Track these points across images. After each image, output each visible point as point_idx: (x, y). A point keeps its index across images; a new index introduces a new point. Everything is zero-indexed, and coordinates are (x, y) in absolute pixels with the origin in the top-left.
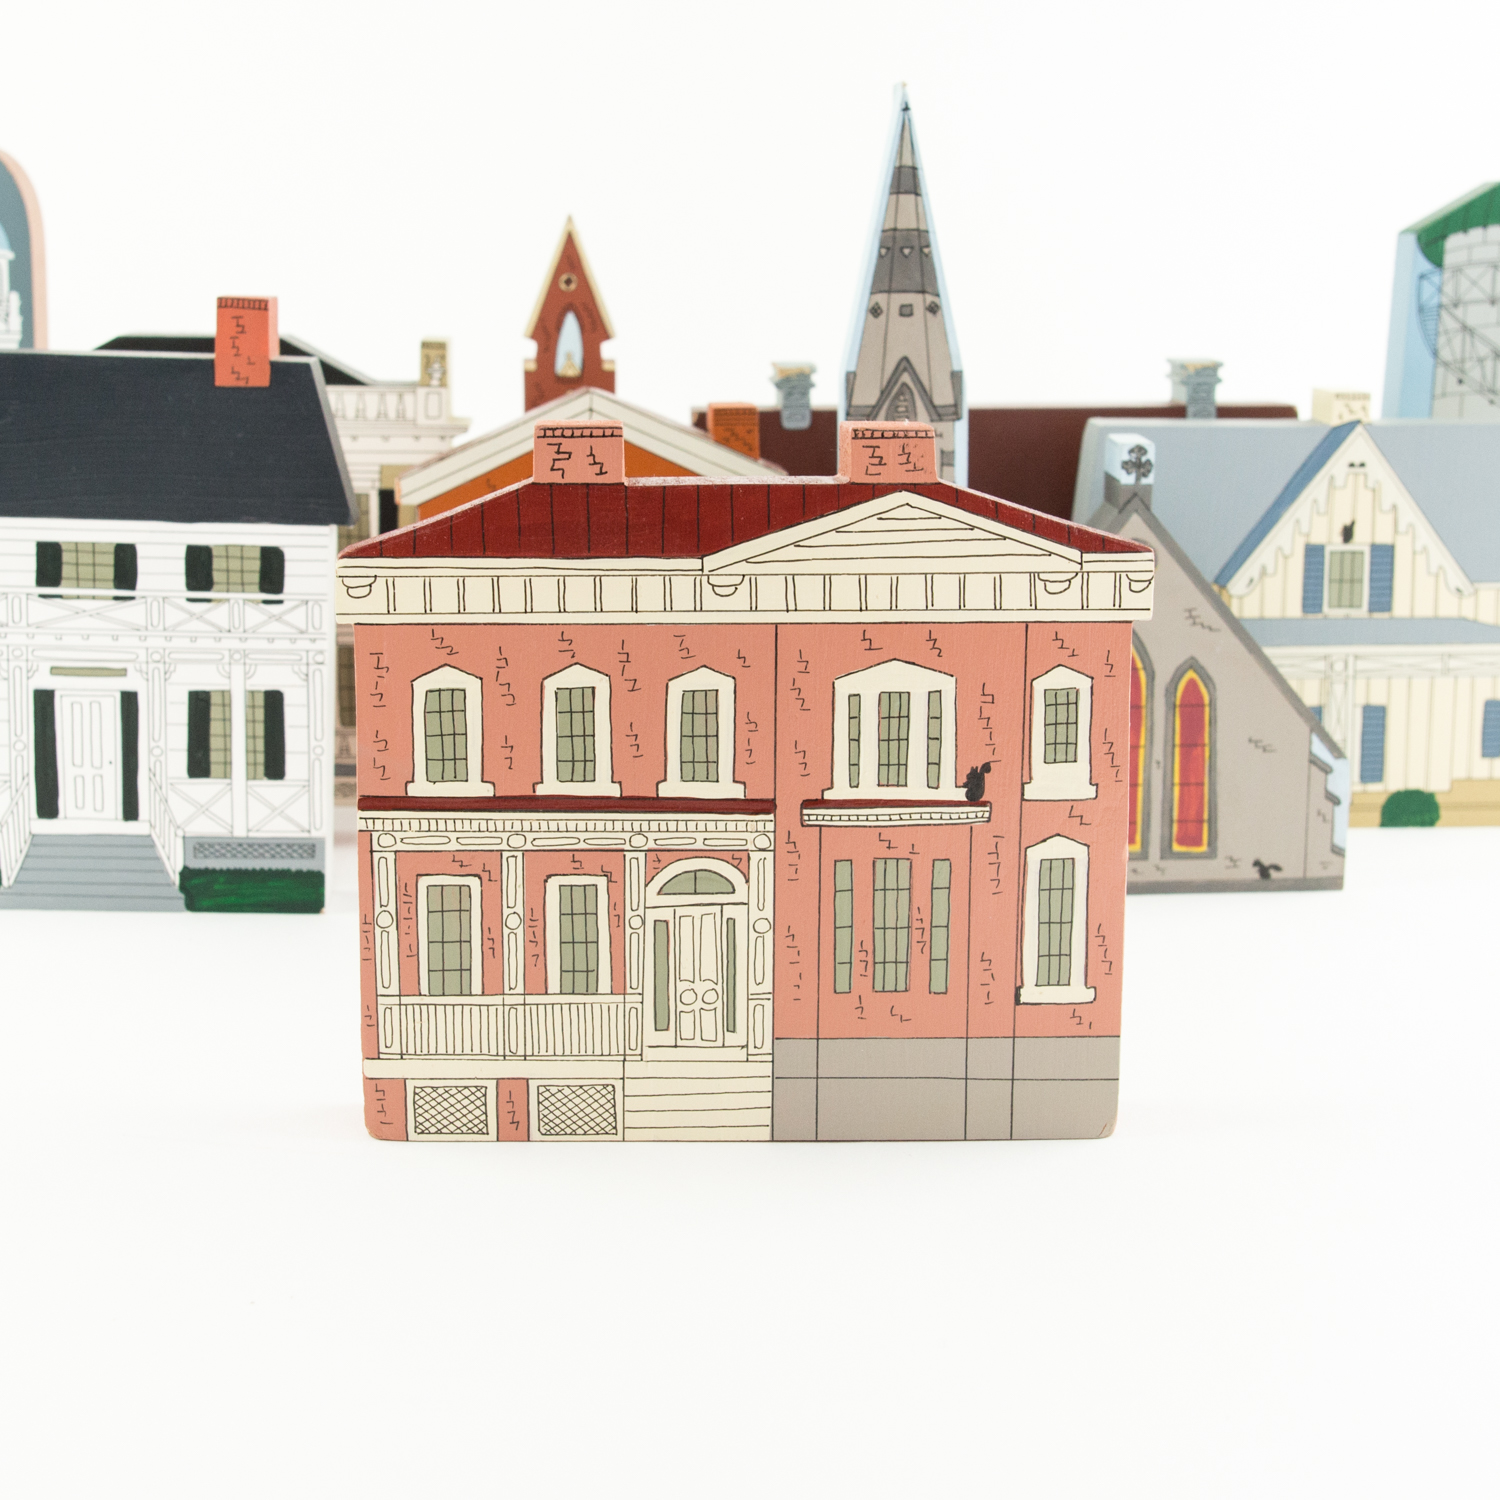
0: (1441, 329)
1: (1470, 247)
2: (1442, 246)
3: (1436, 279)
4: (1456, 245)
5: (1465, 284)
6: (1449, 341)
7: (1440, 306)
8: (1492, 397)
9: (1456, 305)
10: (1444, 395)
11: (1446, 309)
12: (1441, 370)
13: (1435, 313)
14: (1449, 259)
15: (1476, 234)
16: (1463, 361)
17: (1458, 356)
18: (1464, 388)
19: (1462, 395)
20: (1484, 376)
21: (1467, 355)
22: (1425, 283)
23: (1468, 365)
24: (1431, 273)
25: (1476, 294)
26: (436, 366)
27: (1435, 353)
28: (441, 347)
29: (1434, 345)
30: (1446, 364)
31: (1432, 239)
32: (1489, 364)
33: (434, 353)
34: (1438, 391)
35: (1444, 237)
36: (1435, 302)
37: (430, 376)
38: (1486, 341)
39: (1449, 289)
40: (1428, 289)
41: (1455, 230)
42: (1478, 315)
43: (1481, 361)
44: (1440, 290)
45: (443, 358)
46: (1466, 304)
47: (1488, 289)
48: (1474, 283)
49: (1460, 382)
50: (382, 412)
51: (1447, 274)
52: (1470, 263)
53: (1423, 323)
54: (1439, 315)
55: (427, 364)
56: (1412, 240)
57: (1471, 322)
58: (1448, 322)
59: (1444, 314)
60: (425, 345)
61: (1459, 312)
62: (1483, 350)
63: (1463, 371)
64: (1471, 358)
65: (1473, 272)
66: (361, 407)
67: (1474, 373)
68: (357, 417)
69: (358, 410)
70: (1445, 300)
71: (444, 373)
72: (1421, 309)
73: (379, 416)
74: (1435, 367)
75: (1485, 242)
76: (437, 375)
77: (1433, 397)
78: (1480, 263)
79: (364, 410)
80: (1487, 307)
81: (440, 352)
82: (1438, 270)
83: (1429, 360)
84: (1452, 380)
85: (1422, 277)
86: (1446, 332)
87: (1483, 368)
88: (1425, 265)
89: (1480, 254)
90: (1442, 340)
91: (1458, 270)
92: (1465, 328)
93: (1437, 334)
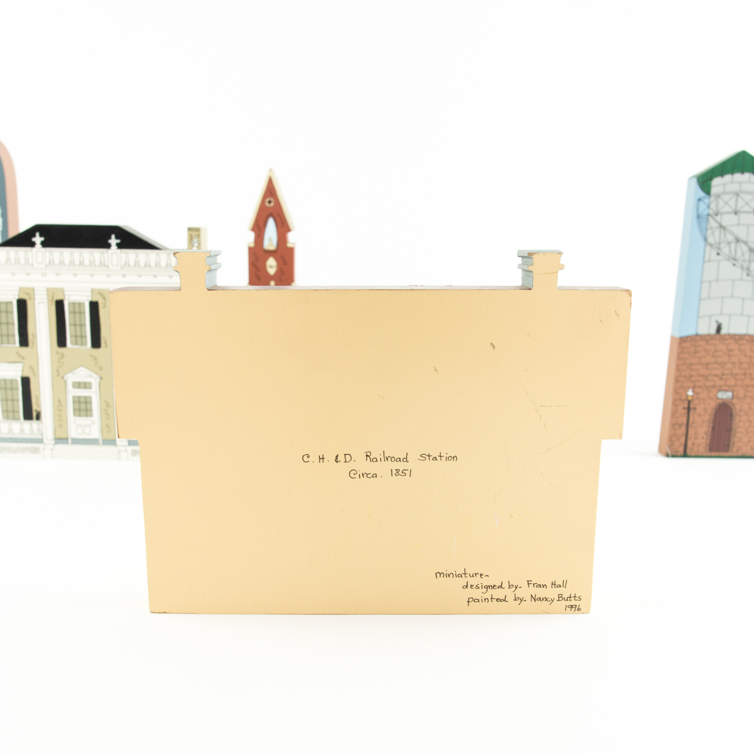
0: (709, 227)
1: (724, 185)
2: (710, 183)
3: (706, 201)
4: (717, 184)
5: (721, 203)
6: (713, 233)
7: (709, 215)
8: (734, 262)
9: (716, 215)
10: (709, 261)
11: (712, 217)
12: (708, 248)
13: (706, 218)
14: (714, 191)
15: (728, 178)
16: (720, 243)
17: (717, 241)
18: (720, 257)
19: (719, 261)
20: (730, 251)
21: (722, 240)
22: (701, 203)
23: (722, 246)
24: (705, 197)
25: (727, 209)
26: (196, 240)
27: (705, 239)
28: (198, 230)
29: (705, 235)
30: (711, 245)
31: (705, 181)
32: (733, 245)
33: (194, 233)
34: (707, 259)
35: (711, 179)
36: (706, 212)
37: (193, 245)
38: (731, 233)
39: (713, 206)
40: (702, 206)
41: (717, 176)
42: (729, 219)
43: (729, 243)
44: (709, 207)
45: (199, 236)
46: (722, 214)
47: (733, 207)
48: (726, 203)
49: (718, 254)
50: (169, 263)
51: (712, 199)
52: (725, 193)
53: (699, 223)
54: (708, 219)
55: (191, 239)
56: (695, 181)
57: (724, 224)
58: (712, 223)
59: (710, 219)
60: (190, 229)
61: (718, 218)
62: (730, 238)
63: (719, 249)
64: (724, 242)
65: (726, 198)
66: (158, 261)
67: (725, 250)
68: (156, 266)
69: (156, 262)
70: (711, 212)
71: (199, 244)
72: (699, 216)
73: (167, 265)
74: (705, 246)
75: (732, 182)
76: (196, 245)
77: (704, 262)
78: (730, 193)
79: (160, 262)
80: (732, 216)
81: (197, 233)
82: (707, 196)
83: (702, 243)
84: (714, 253)
85: (699, 200)
86: (711, 228)
87: (730, 247)
88: (701, 194)
89: (729, 188)
90: (709, 232)
91: (718, 196)
92: (721, 226)
93: (707, 229)
